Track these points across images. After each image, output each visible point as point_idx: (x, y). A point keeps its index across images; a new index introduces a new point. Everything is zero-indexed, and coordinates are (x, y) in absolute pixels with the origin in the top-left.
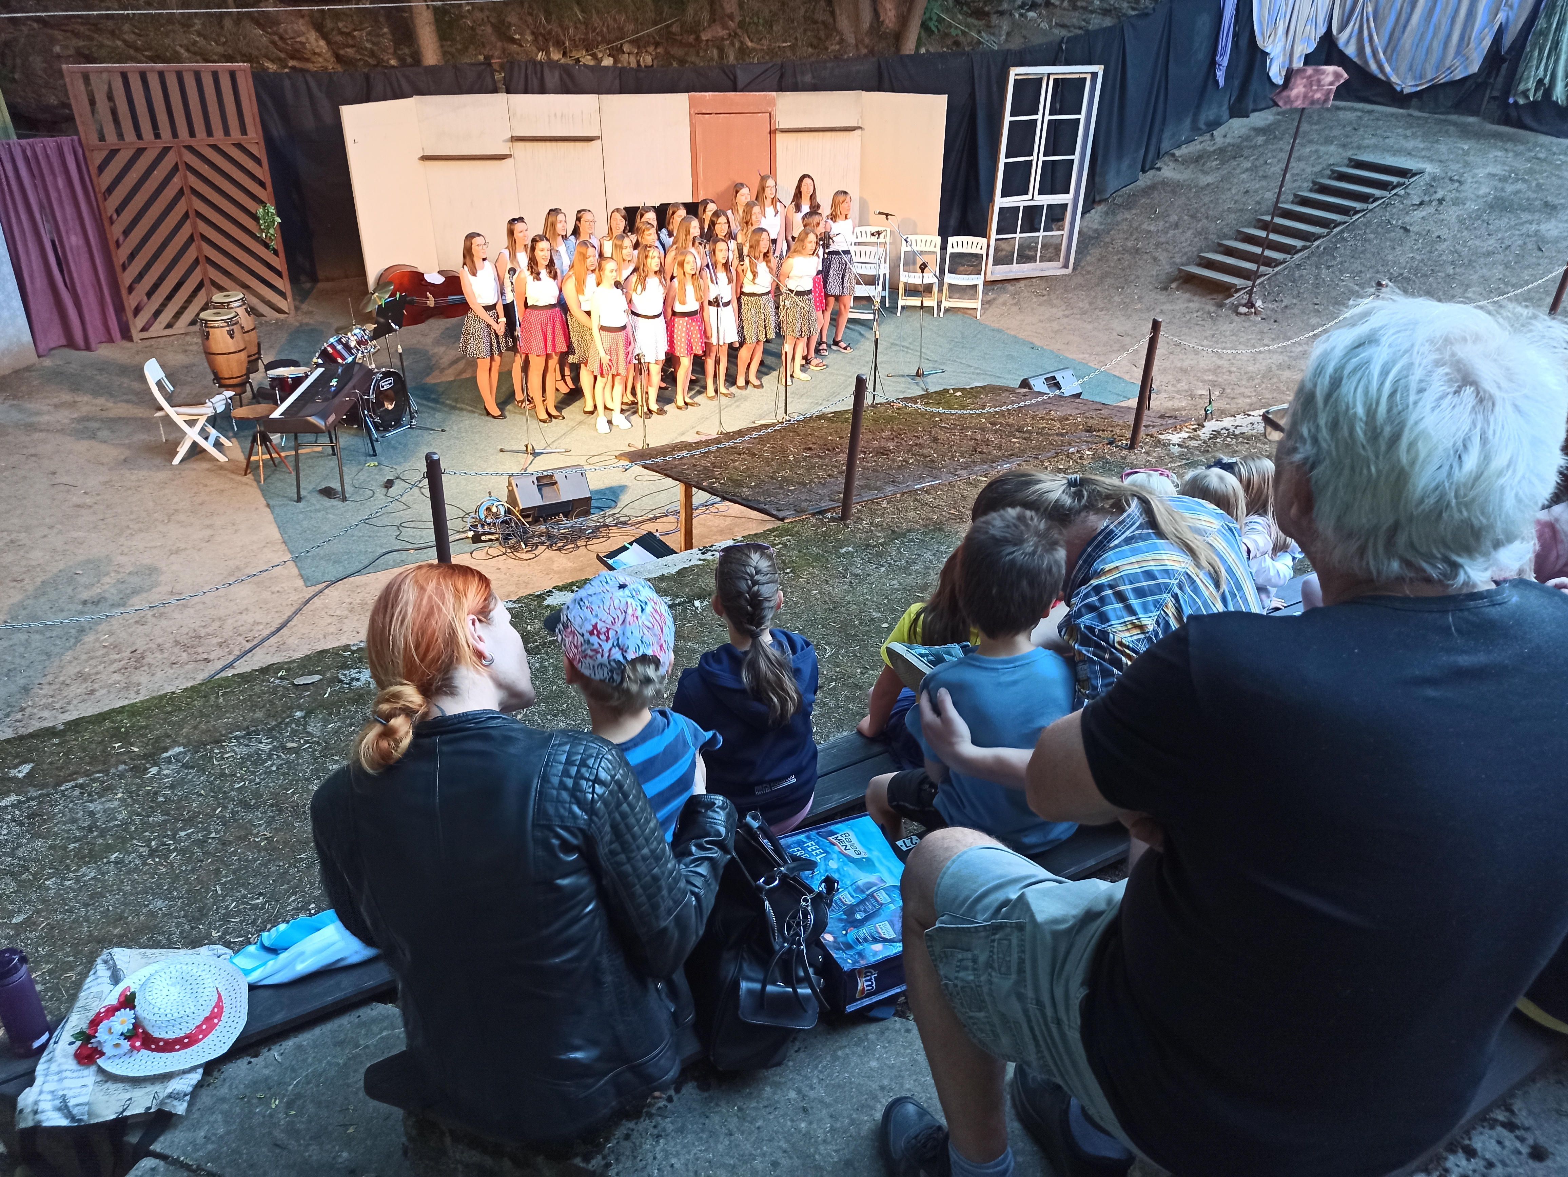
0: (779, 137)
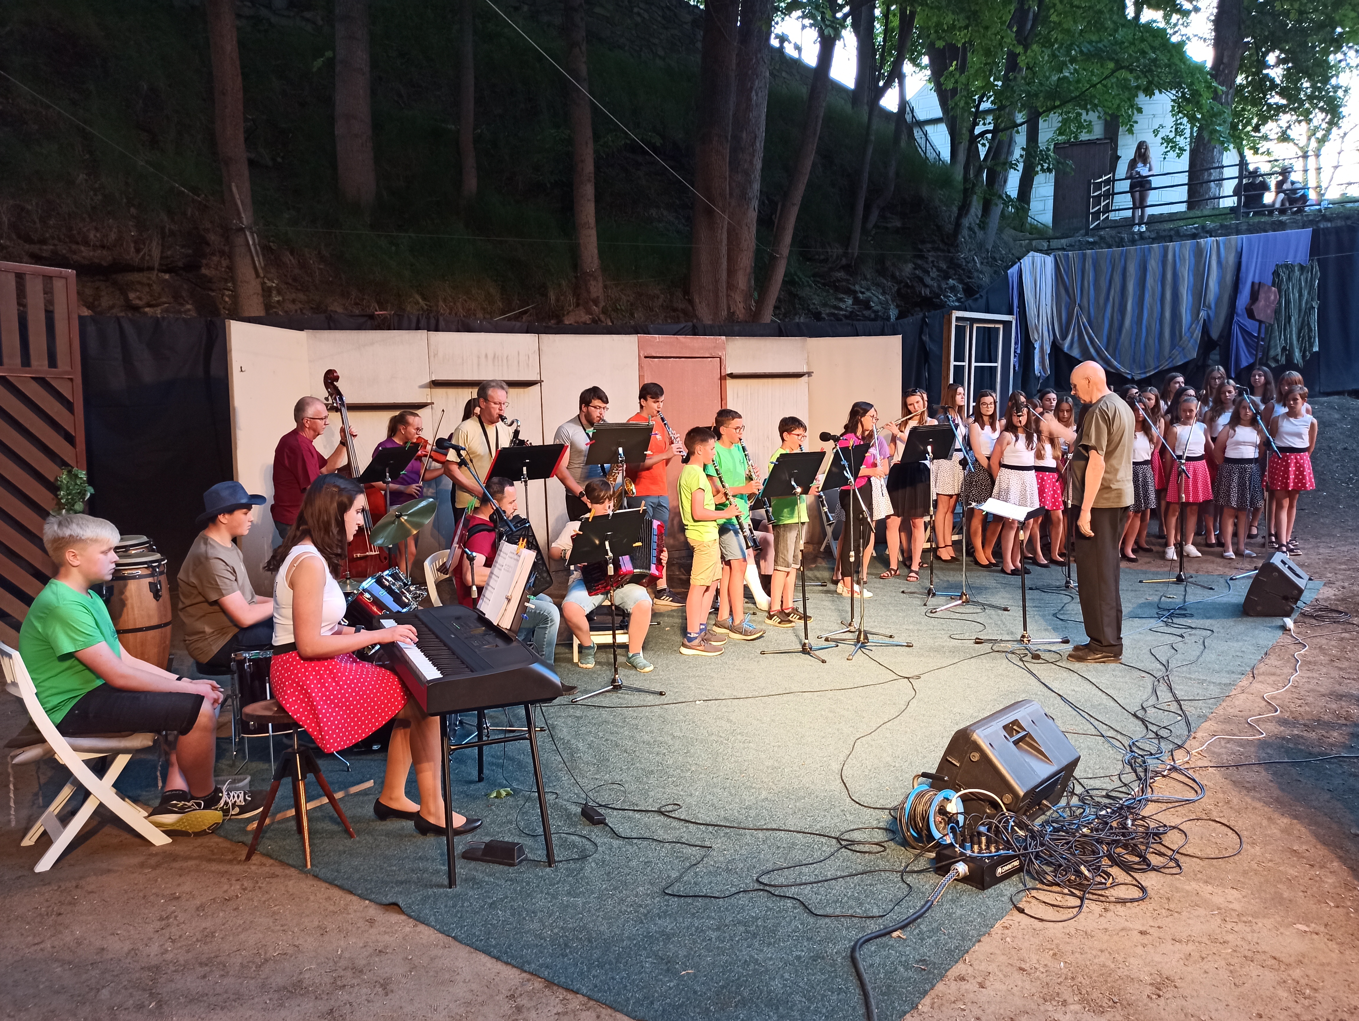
0: (730, 383)
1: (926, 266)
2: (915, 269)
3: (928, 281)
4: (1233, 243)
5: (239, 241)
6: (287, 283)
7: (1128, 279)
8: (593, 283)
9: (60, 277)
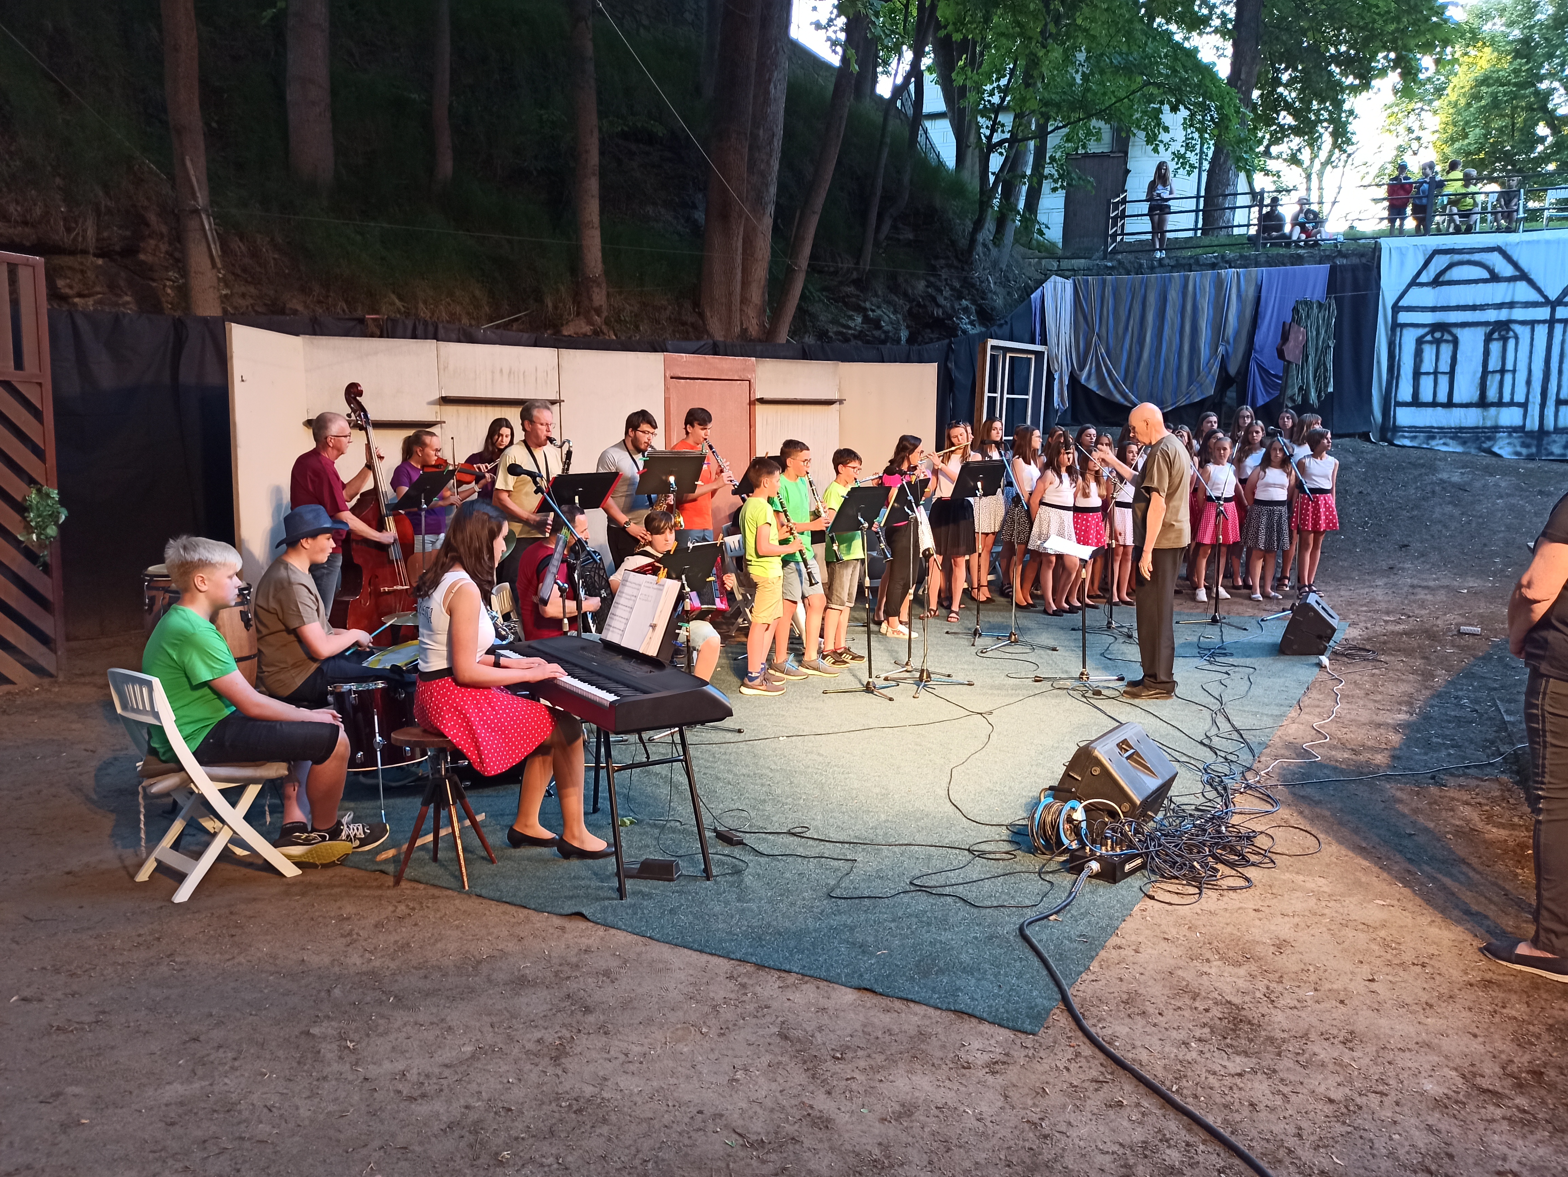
0: (759, 408)
1: (939, 283)
2: (927, 286)
3: (941, 300)
4: (1253, 276)
5: (193, 224)
6: (233, 274)
7: (1148, 308)
8: (596, 290)
9: (27, 264)
